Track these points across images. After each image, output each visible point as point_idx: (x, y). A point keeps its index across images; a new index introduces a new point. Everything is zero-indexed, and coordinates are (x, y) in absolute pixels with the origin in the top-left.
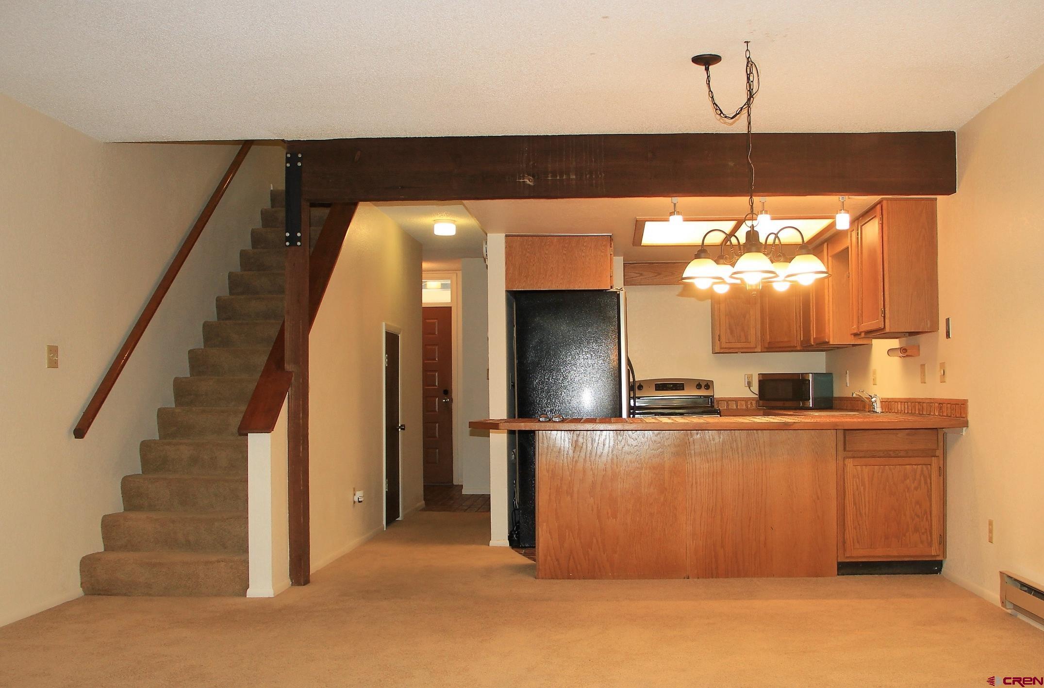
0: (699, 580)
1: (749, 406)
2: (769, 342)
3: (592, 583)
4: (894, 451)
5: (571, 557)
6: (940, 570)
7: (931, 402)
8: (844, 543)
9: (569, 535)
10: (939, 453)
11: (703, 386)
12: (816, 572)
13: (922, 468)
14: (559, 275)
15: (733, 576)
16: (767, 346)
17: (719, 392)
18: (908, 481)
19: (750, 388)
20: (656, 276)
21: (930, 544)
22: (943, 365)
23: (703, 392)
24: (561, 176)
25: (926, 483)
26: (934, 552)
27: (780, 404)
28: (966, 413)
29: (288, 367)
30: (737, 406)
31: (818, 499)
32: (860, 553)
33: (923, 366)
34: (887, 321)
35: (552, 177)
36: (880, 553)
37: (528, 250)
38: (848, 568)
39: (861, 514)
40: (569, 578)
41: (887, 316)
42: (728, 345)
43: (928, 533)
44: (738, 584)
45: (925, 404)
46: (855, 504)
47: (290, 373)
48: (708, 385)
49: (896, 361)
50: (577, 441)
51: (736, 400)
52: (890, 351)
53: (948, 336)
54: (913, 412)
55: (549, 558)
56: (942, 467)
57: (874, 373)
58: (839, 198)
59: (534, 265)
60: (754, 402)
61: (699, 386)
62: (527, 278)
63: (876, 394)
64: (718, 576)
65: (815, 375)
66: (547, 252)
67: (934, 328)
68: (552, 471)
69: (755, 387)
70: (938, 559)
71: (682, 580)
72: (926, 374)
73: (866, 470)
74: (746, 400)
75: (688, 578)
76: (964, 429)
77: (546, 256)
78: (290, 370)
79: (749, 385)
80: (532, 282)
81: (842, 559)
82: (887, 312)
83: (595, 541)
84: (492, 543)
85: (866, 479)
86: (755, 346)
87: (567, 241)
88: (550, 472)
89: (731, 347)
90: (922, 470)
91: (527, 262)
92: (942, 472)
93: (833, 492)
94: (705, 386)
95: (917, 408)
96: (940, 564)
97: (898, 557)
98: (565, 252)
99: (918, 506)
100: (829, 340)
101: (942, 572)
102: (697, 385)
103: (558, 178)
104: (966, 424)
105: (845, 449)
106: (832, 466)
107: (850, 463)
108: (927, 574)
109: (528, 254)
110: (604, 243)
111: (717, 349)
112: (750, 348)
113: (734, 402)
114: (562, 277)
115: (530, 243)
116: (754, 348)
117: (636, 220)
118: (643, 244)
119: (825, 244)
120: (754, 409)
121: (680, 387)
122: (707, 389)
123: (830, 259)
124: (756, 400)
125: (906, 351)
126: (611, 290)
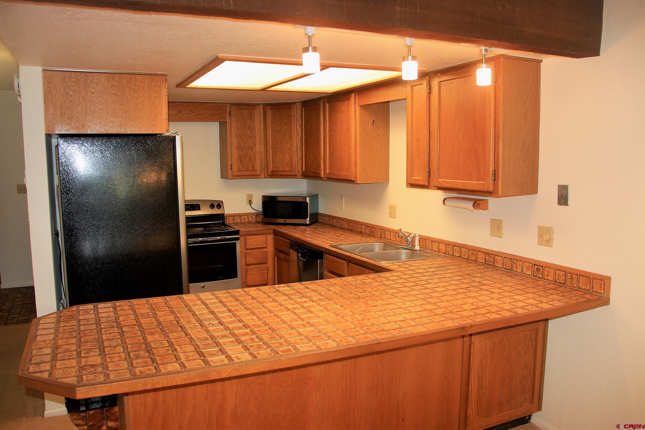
1: (251, 219)
2: (272, 171)
7: (514, 258)
11: (215, 206)
14: (109, 117)
16: (270, 174)
17: (228, 210)
19: (251, 205)
20: (177, 114)
22: (546, 231)
23: (215, 211)
30: (241, 220)
33: (500, 220)
34: (500, 184)
37: (72, 88)
41: (500, 179)
45: (499, 258)
48: (219, 205)
51: (240, 215)
58: (481, 50)
59: (79, 105)
60: (254, 216)
61: (212, 206)
62: (71, 120)
66: (94, 91)
69: (258, 205)
72: (503, 229)
74: (248, 215)
77: (93, 95)
79: (250, 203)
80: (77, 125)
82: (500, 175)
86: (260, 174)
87: (118, 79)
89: (241, 174)
90: (531, 336)
91: (70, 101)
94: (217, 206)
98: (115, 92)
102: (211, 206)
109: (71, 93)
110: (159, 83)
111: (230, 176)
112: (256, 175)
113: (239, 217)
114: (112, 119)
115: (74, 79)
116: (259, 175)
117: (217, 57)
118: (188, 86)
119: (353, 94)
120: (255, 222)
121: (196, 207)
122: (219, 208)
123: (358, 108)
124: (257, 215)
125: (478, 204)
126: (167, 134)
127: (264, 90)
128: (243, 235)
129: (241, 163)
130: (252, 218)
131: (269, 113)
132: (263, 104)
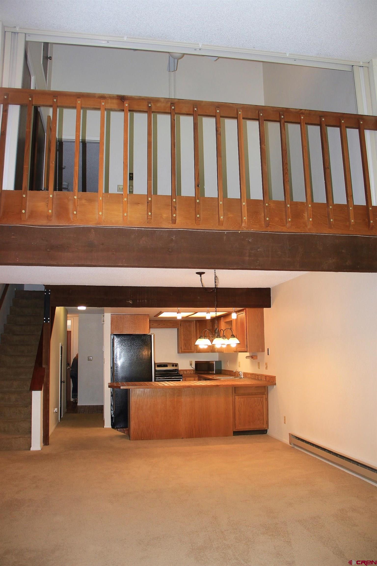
0: (187, 439)
2: (199, 350)
3: (151, 441)
4: (251, 393)
5: (143, 432)
6: (266, 433)
7: (262, 375)
8: (235, 425)
9: (142, 425)
10: (266, 393)
12: (226, 435)
13: (260, 399)
15: (198, 437)
17: (180, 368)
18: (256, 403)
20: (158, 325)
21: (263, 424)
22: (266, 364)
23: (174, 368)
24: (142, 301)
25: (262, 403)
26: (265, 426)
27: (202, 372)
28: (275, 380)
29: (44, 366)
30: (187, 373)
31: (226, 410)
32: (241, 428)
33: (259, 363)
34: (248, 349)
35: (138, 301)
36: (247, 428)
38: (237, 433)
39: (241, 415)
40: (142, 440)
41: (248, 347)
42: (184, 351)
43: (263, 420)
44: (201, 440)
45: (260, 376)
46: (239, 411)
47: (44, 368)
48: (176, 365)
49: (248, 360)
50: (144, 391)
51: (186, 370)
52: (247, 357)
53: (268, 354)
54: (255, 378)
55: (135, 433)
56: (267, 398)
57: (239, 363)
59: (121, 325)
60: (193, 371)
61: (173, 366)
62: (118, 330)
63: (241, 371)
64: (193, 437)
65: (216, 362)
66: (126, 320)
67: (263, 351)
68: (136, 402)
69: (194, 366)
70: (266, 429)
71: (181, 439)
72: (260, 365)
73: (242, 400)
74: (190, 370)
75: (183, 438)
76: (275, 386)
77: (126, 322)
78: (45, 367)
79: (191, 365)
80: (120, 331)
81: (234, 430)
82: (248, 345)
83: (151, 427)
84: (105, 427)
85: (242, 402)
87: (133, 317)
88: (135, 402)
90: (260, 400)
92: (267, 399)
93: (231, 407)
94: (175, 365)
95: (256, 377)
96: (266, 431)
97: (253, 429)
98: (132, 321)
99: (259, 412)
100: (224, 351)
101: (267, 433)
103: (141, 301)
104: (275, 384)
105: (235, 393)
106: (231, 399)
107: (237, 397)
108: (262, 434)
109: (119, 321)
110: (146, 317)
111: (181, 352)
112: (192, 352)
113: (185, 371)
114: (131, 329)
115: (120, 317)
116: (194, 352)
117: (161, 312)
118: (158, 317)
119: (222, 318)
120: (193, 374)
121: (166, 366)
122: (176, 367)
123: (224, 323)
124: (194, 370)
125: (253, 357)
126: (149, 334)
127: (187, 317)
128: (184, 377)
129: (185, 346)
130: (192, 372)
131: (198, 324)
132: (195, 320)
